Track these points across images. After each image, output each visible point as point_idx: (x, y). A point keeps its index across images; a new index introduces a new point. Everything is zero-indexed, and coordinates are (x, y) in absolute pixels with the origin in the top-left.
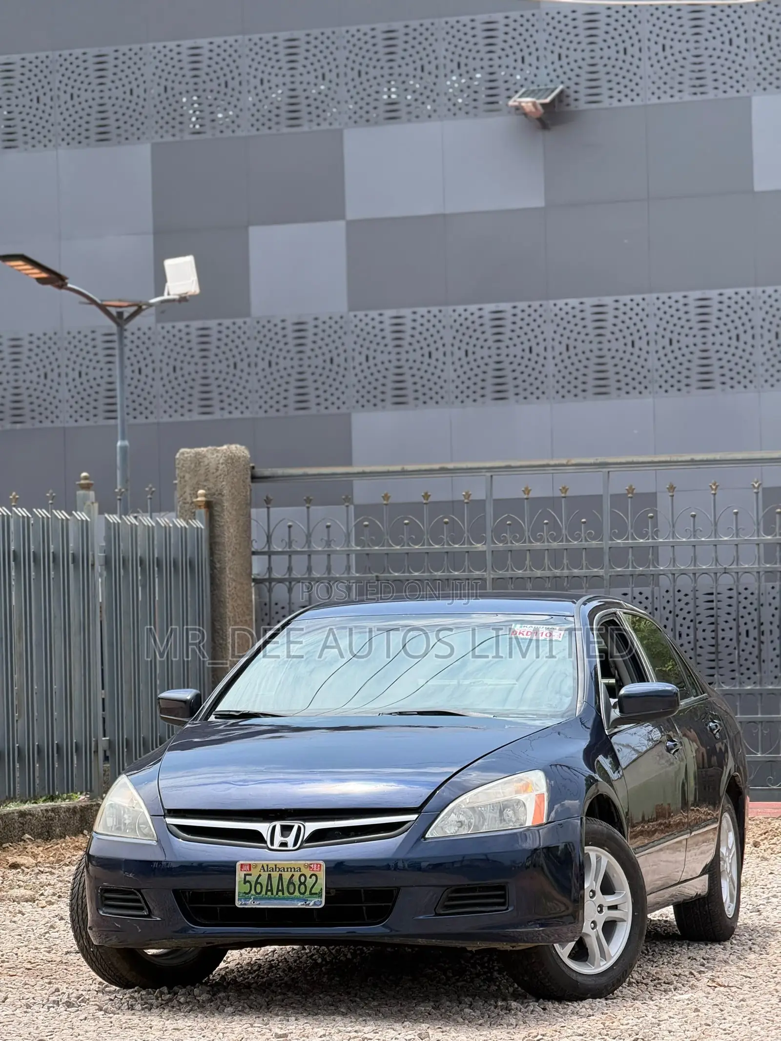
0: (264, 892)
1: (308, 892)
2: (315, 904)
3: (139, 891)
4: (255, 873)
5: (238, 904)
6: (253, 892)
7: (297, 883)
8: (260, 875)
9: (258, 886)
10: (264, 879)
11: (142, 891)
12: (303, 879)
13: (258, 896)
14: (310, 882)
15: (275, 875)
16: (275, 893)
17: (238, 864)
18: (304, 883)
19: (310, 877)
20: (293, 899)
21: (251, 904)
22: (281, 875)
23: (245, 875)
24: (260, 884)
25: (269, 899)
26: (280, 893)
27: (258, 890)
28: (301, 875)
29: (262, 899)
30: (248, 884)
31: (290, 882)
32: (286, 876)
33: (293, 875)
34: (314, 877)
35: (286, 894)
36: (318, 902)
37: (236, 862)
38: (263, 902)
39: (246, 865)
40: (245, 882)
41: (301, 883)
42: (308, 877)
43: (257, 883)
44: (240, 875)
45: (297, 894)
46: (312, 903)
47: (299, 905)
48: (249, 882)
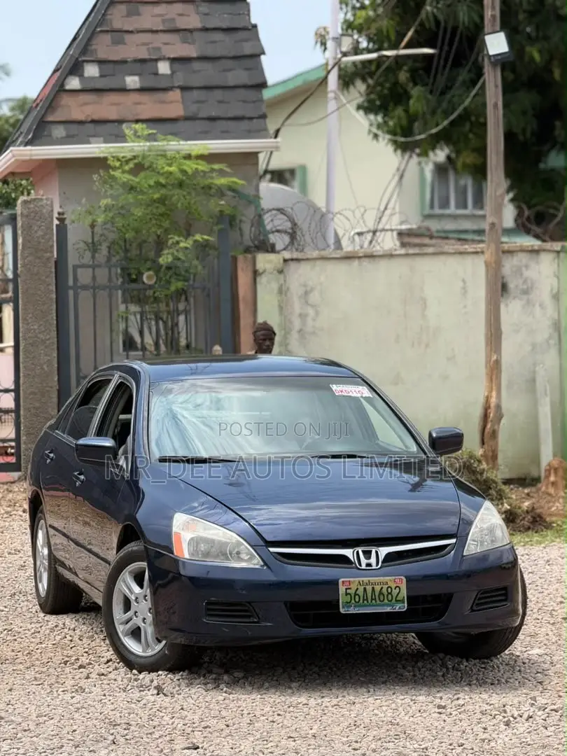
0: (361, 601)
1: (394, 599)
2: (400, 608)
3: (249, 603)
4: (354, 587)
5: (342, 611)
6: (353, 601)
7: (386, 593)
8: (357, 589)
9: (357, 597)
10: (361, 592)
11: (252, 604)
12: (389, 590)
13: (357, 605)
14: (395, 592)
15: (369, 588)
16: (370, 602)
17: (341, 581)
18: (391, 593)
19: (395, 589)
20: (383, 605)
21: (352, 611)
22: (373, 588)
23: (346, 589)
24: (358, 595)
25: (365, 606)
26: (374, 601)
27: (357, 600)
28: (388, 587)
29: (360, 606)
30: (349, 596)
31: (381, 593)
32: (378, 588)
33: (382, 588)
34: (398, 588)
35: (378, 602)
36: (402, 607)
37: (338, 579)
38: (360, 608)
39: (346, 581)
40: (347, 594)
41: (389, 593)
42: (393, 588)
43: (356, 594)
44: (342, 589)
45: (386, 601)
46: (397, 608)
47: (388, 609)
48: (350, 594)
